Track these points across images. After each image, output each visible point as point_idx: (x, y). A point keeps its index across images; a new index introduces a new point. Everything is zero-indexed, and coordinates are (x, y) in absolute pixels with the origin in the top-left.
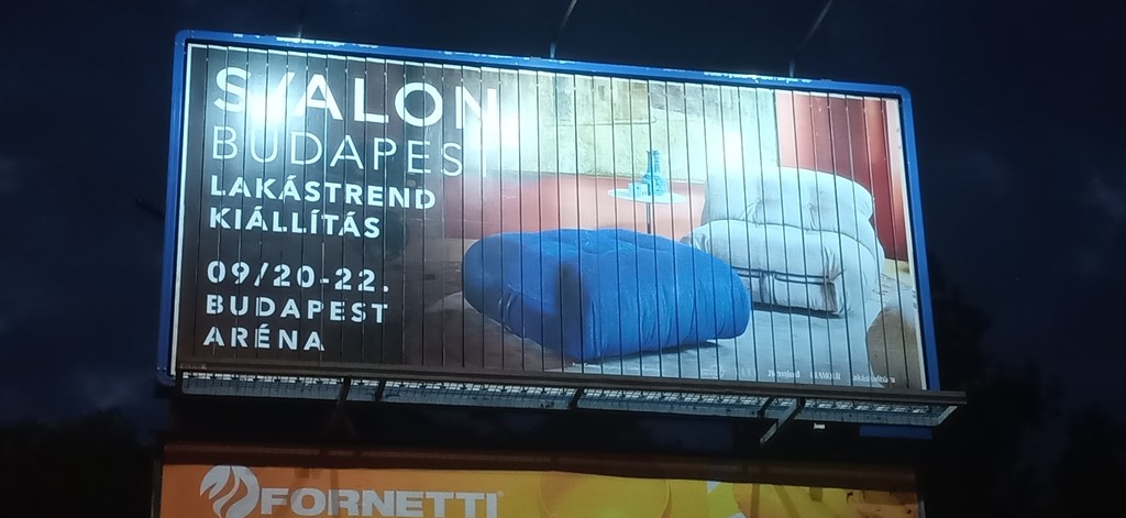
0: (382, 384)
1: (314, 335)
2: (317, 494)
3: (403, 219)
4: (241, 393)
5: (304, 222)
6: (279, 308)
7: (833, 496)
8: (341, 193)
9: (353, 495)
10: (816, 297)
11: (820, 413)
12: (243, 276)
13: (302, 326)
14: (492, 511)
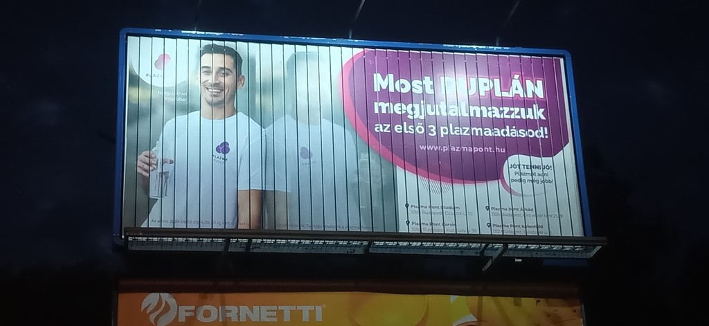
0: (250, 241)
2: (213, 309)
4: (164, 249)
7: (528, 302)
9: (234, 309)
14: (319, 317)
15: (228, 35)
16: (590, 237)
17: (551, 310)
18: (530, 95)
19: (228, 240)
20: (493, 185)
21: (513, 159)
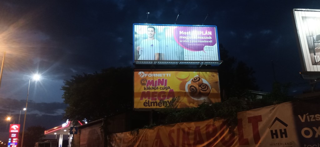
0: (157, 63)
2: (151, 74)
4: (142, 64)
7: (208, 73)
9: (155, 74)
11: (206, 63)
14: (170, 76)
15: (152, 24)
16: (220, 60)
17: (213, 74)
18: (209, 34)
19: (153, 62)
20: (202, 51)
21: (206, 46)
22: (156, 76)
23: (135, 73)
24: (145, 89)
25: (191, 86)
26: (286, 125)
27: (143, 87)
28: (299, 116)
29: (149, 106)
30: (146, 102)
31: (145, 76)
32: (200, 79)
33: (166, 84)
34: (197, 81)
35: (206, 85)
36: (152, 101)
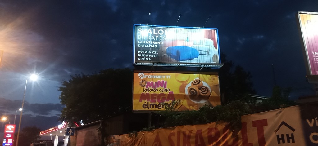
0: (157, 64)
1: (150, 59)
2: (151, 76)
3: (159, 45)
4: (142, 65)
5: (148, 46)
6: (146, 56)
7: (208, 76)
8: (152, 42)
9: (154, 76)
10: (207, 53)
11: (207, 66)
12: (142, 52)
13: (148, 58)
15: (153, 26)
16: (221, 63)
17: (213, 77)
22: (156, 78)
23: (135, 74)
24: (144, 91)
25: (191, 89)
26: (293, 130)
27: (143, 88)
28: (308, 120)
29: (148, 108)
30: (146, 104)
31: (145, 78)
32: (200, 81)
33: (165, 87)
34: (197, 84)
35: (206, 88)
36: (151, 103)
